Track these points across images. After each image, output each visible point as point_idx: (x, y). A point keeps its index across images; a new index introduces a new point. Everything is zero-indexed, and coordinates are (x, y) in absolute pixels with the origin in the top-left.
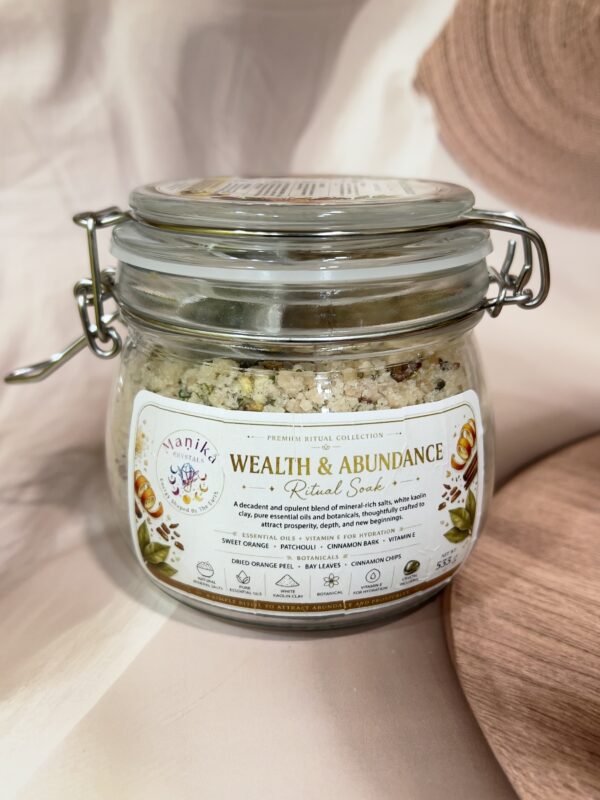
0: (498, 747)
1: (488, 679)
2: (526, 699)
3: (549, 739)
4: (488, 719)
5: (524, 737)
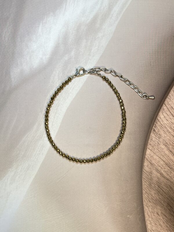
0: (145, 199)
1: (151, 173)
2: (159, 182)
3: (159, 198)
4: (146, 189)
5: (153, 197)
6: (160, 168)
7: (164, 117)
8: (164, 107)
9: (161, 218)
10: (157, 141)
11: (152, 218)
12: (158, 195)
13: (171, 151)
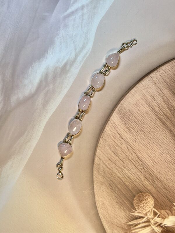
0: (95, 181)
2: (104, 171)
4: (95, 175)
5: (100, 180)
6: (105, 162)
7: (109, 129)
8: (109, 122)
9: (105, 193)
10: (104, 144)
11: (99, 193)
12: (104, 179)
13: (113, 151)
